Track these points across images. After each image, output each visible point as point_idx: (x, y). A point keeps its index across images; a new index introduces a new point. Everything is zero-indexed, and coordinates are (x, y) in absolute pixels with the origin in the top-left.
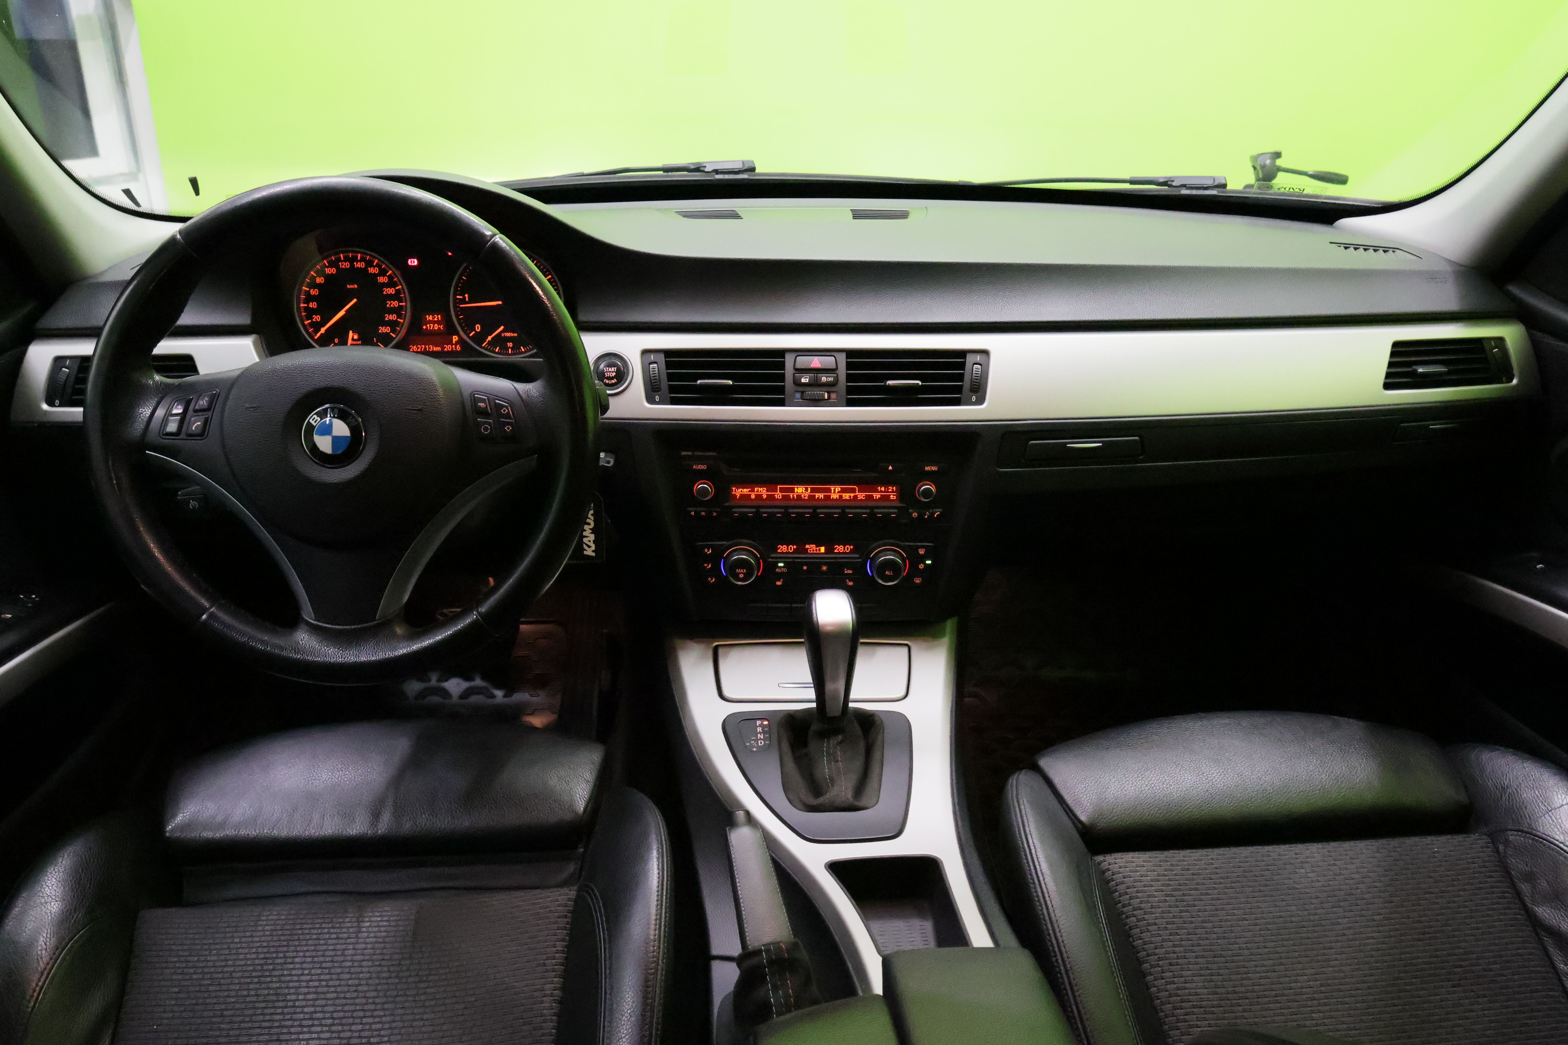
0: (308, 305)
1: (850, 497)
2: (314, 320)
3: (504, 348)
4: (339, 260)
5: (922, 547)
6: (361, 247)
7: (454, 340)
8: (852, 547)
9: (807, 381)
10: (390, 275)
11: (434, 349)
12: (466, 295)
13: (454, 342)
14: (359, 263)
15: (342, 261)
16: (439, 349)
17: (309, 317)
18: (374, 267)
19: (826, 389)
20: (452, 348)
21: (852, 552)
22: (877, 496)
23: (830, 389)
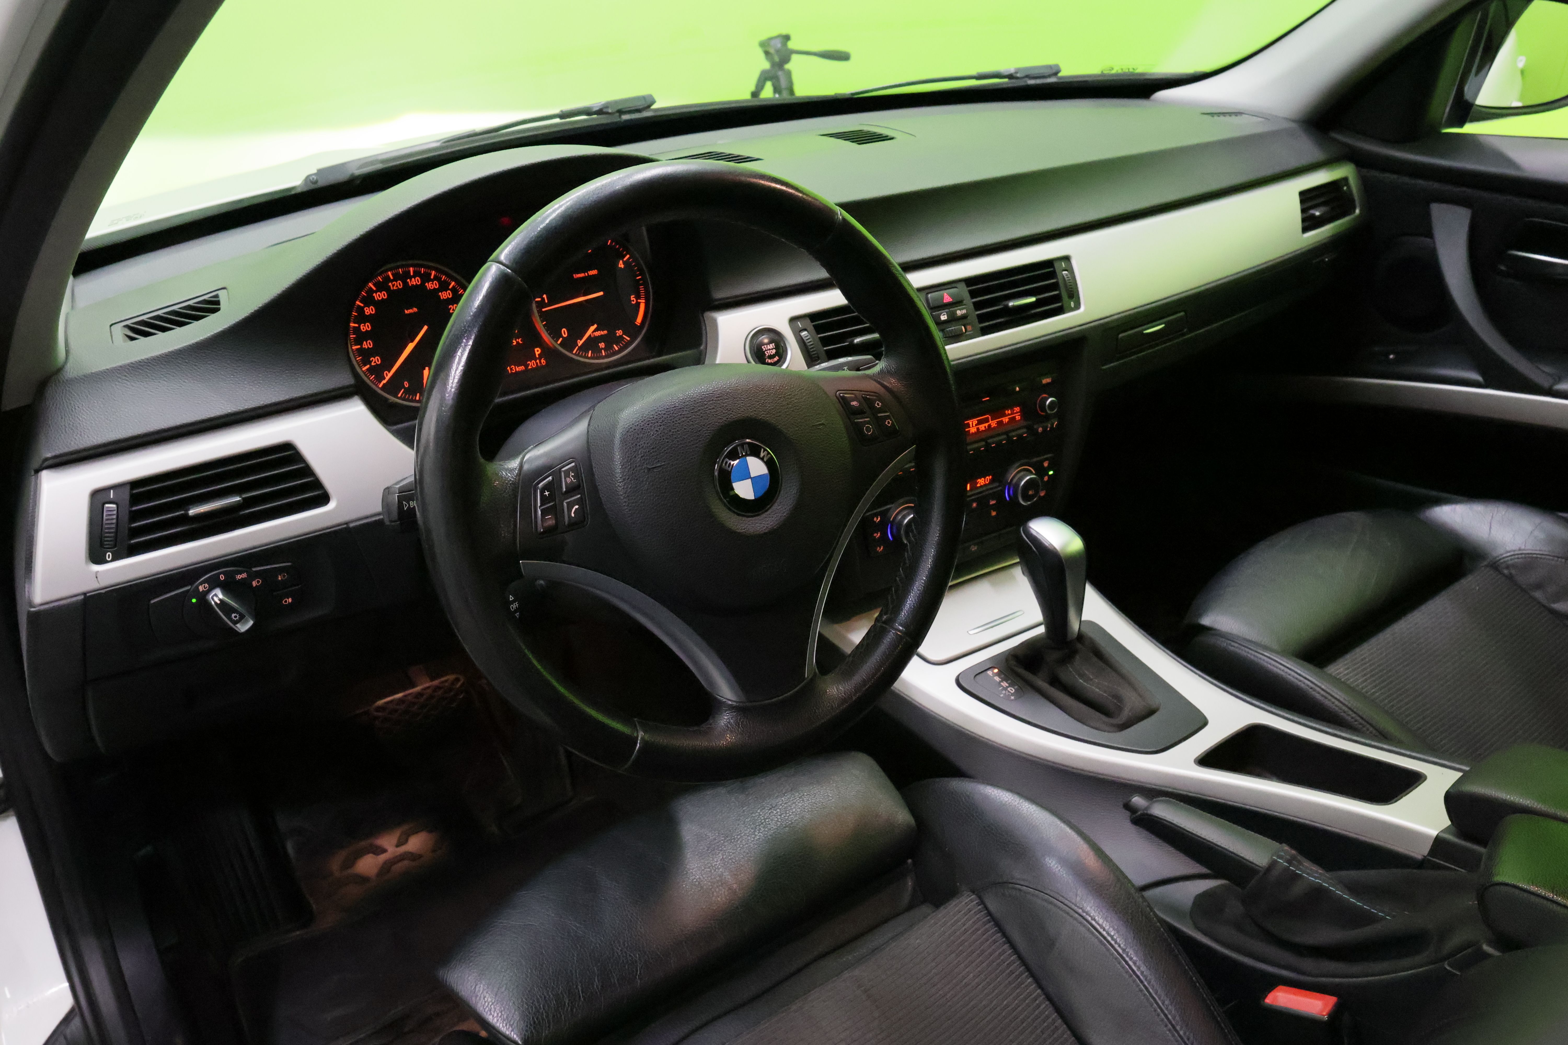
0: (362, 346)
1: (985, 427)
2: (373, 364)
3: (596, 350)
4: (387, 279)
5: (1046, 459)
6: (412, 258)
7: (537, 353)
8: (991, 477)
9: (946, 318)
10: (453, 287)
11: (517, 369)
12: (545, 296)
13: (537, 356)
14: (413, 279)
15: (392, 281)
16: (522, 368)
17: (366, 361)
18: (433, 280)
19: (961, 322)
20: (537, 363)
21: (992, 481)
22: (1006, 420)
23: (965, 321)
